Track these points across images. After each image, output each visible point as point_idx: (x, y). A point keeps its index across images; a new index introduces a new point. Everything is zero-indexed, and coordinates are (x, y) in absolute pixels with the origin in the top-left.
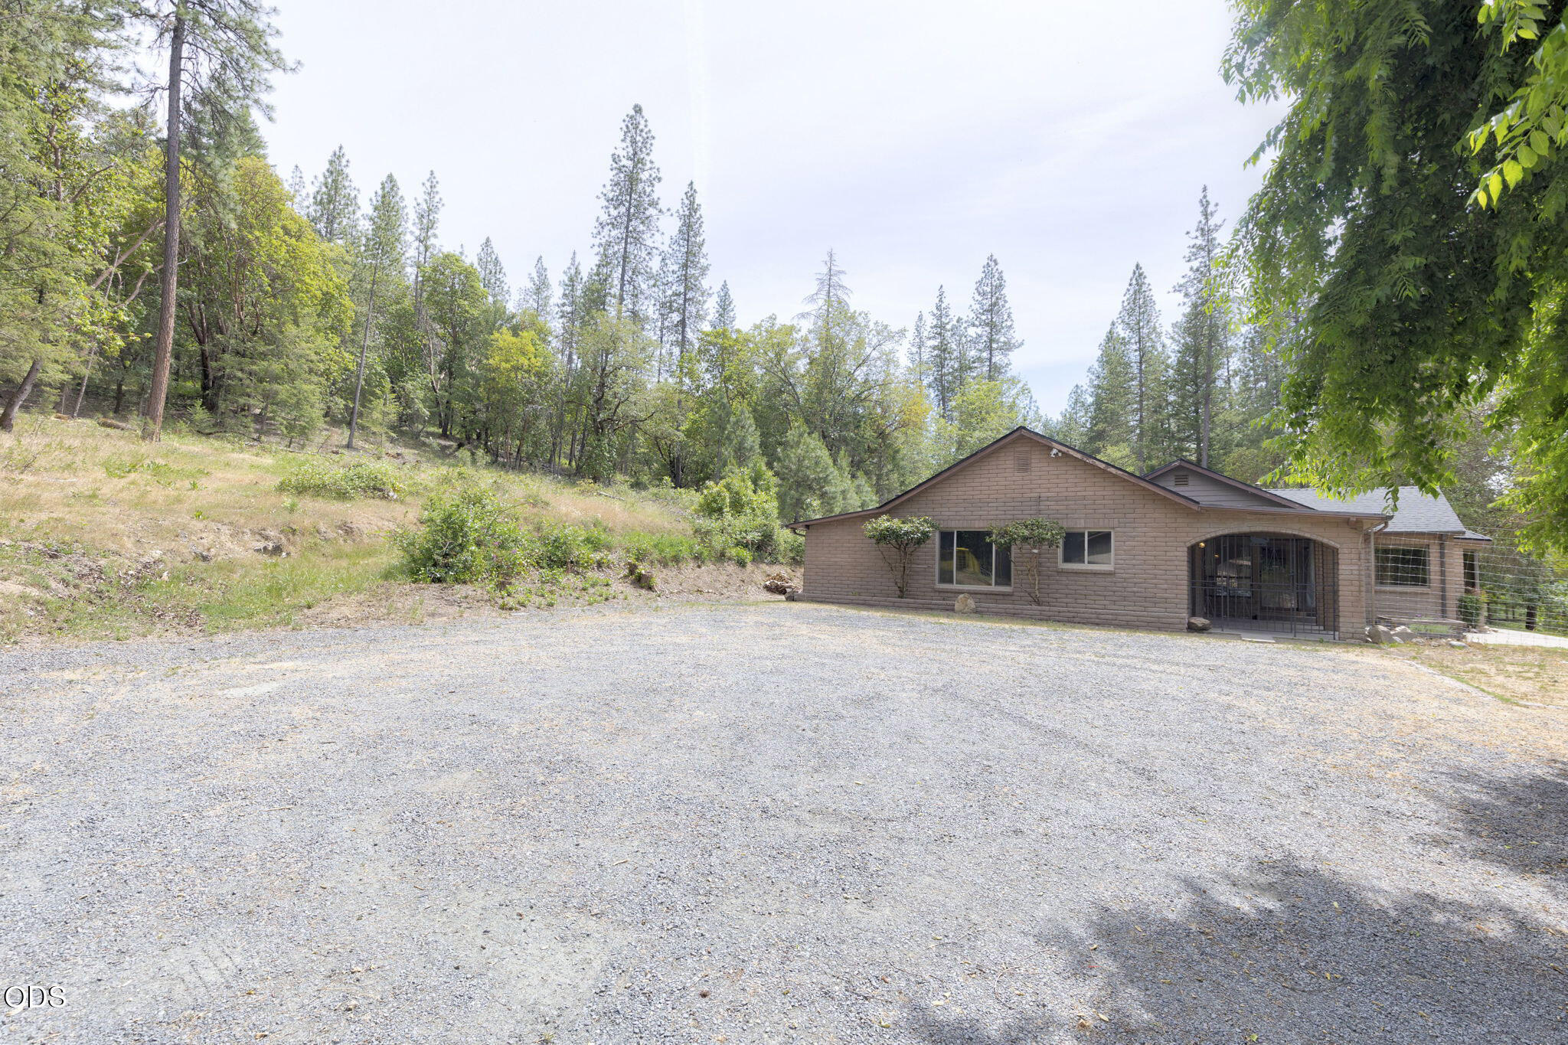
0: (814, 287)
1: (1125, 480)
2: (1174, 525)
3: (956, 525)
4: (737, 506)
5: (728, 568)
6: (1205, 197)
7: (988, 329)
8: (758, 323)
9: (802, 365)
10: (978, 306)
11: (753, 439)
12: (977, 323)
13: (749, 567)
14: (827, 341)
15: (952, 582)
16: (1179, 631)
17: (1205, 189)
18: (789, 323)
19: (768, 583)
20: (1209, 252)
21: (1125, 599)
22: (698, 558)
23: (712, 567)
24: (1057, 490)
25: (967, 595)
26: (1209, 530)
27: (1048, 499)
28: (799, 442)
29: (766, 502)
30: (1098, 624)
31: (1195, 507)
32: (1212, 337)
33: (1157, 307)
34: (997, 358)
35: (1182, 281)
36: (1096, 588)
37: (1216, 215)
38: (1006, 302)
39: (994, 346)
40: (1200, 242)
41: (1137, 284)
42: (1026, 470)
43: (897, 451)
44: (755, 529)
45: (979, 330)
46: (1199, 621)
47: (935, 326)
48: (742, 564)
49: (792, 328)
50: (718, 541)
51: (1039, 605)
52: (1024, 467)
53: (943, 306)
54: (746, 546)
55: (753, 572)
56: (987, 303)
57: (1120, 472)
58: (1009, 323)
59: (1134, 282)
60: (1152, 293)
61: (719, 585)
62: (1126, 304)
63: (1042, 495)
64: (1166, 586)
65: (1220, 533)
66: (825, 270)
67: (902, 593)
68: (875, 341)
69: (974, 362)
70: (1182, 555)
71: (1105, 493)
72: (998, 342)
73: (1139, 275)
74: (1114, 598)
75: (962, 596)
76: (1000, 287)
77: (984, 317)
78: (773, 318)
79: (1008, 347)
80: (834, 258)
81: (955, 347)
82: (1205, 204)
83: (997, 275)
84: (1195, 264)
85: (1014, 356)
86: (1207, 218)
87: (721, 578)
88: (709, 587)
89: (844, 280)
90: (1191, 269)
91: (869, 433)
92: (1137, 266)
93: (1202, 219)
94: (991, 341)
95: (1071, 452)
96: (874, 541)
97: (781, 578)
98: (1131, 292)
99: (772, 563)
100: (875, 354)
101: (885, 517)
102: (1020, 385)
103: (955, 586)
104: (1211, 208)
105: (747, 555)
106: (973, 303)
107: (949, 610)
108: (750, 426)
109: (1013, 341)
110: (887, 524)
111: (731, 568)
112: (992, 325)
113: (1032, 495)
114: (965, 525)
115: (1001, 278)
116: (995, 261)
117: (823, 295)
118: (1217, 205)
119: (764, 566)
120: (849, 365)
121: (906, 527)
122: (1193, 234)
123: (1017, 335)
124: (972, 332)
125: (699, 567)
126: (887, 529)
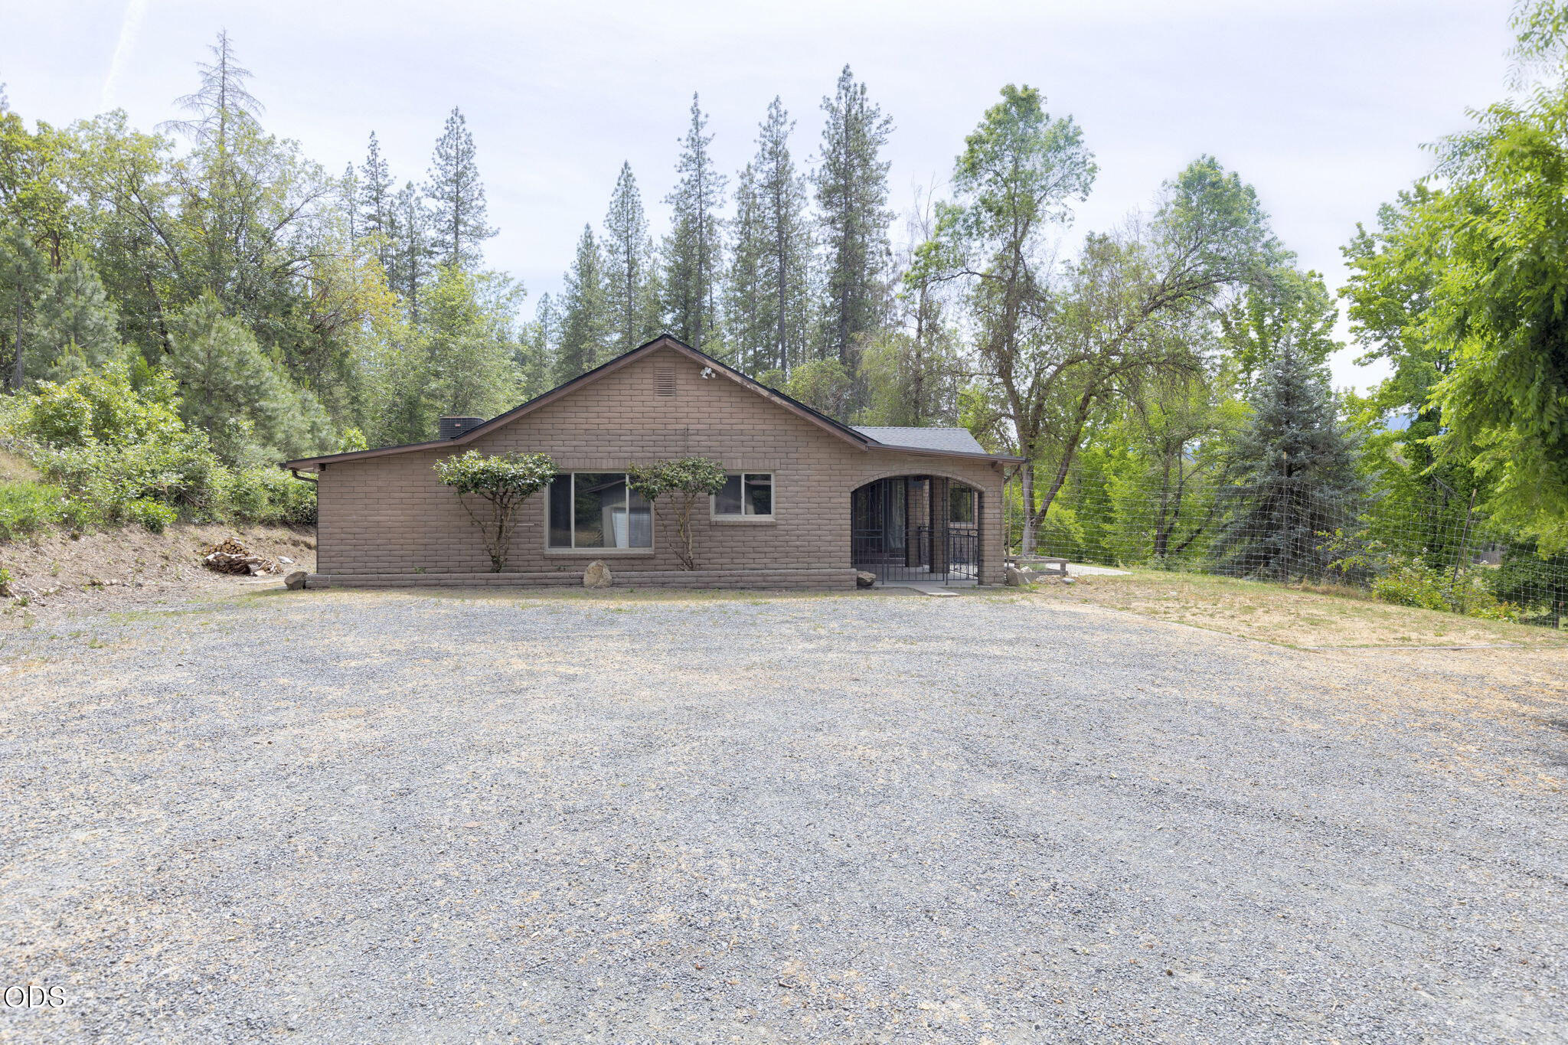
0: (196, 85)
1: (787, 412)
2: (839, 467)
3: (574, 465)
4: (106, 423)
5: (132, 537)
6: (696, 105)
7: (452, 205)
8: (90, 119)
9: (173, 208)
10: (440, 173)
11: (104, 314)
12: (438, 194)
13: (169, 533)
14: (223, 172)
15: (568, 544)
16: (849, 589)
17: (696, 97)
18: (148, 132)
19: (211, 557)
20: (700, 165)
21: (787, 554)
22: (71, 525)
23: (100, 537)
24: (708, 421)
25: (601, 563)
26: (873, 473)
27: (698, 433)
28: (208, 328)
29: (165, 420)
30: (764, 588)
31: (863, 447)
32: (703, 260)
33: (646, 216)
34: (465, 245)
35: (674, 192)
36: (755, 544)
37: (706, 127)
38: (476, 174)
39: (461, 228)
40: (691, 153)
41: (626, 186)
42: (668, 393)
43: (345, 354)
44: (169, 467)
45: (441, 204)
46: (867, 576)
47: (369, 187)
48: (154, 527)
49: (156, 143)
50: (101, 489)
51: (692, 569)
52: (666, 389)
53: (379, 160)
54: (157, 495)
55: (176, 541)
56: (452, 171)
57: (785, 403)
58: (480, 203)
59: (623, 182)
60: (641, 199)
61: (123, 569)
62: (613, 206)
63: (691, 427)
64: (829, 538)
65: (882, 476)
66: (214, 61)
67: (497, 566)
68: (307, 189)
69: (433, 245)
70: (847, 500)
71: (764, 427)
72: (465, 225)
73: (626, 176)
74: (776, 555)
75: (593, 564)
76: (468, 153)
77: (447, 189)
78: (120, 116)
79: (478, 233)
80: (231, 45)
81: (404, 222)
82: (696, 112)
83: (464, 138)
84: (686, 176)
85: (486, 245)
86: (697, 128)
87: (124, 556)
88: (109, 575)
89: (248, 85)
90: (683, 180)
91: (303, 324)
92: (626, 165)
93: (693, 128)
94: (457, 221)
95: (729, 374)
96: (454, 489)
97: (235, 548)
98: (620, 193)
99: (203, 524)
100: (309, 208)
101: (473, 453)
102: (513, 284)
103: (574, 551)
104: (701, 118)
105: (163, 511)
106: (433, 166)
107: (575, 584)
108: (95, 291)
109: (486, 227)
110: (482, 464)
111: (137, 536)
112: (457, 200)
113: (678, 427)
114: (588, 466)
115: (469, 142)
116: (462, 118)
117: (212, 100)
118: (707, 116)
119: (191, 529)
120: (264, 218)
121: (513, 470)
122: (685, 143)
123: (490, 222)
124: (431, 205)
125: (75, 538)
126: (484, 472)
